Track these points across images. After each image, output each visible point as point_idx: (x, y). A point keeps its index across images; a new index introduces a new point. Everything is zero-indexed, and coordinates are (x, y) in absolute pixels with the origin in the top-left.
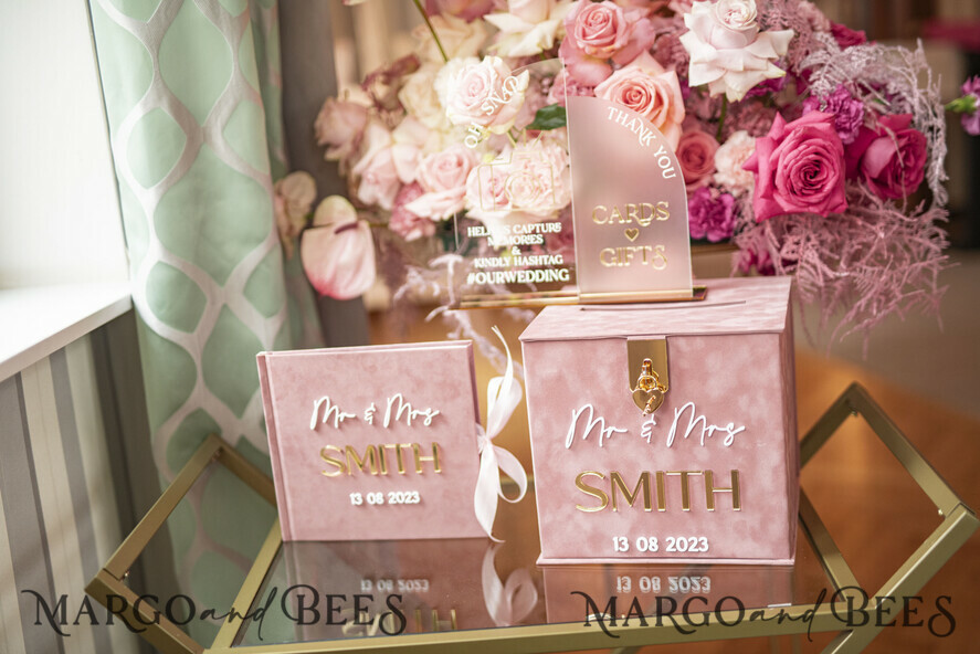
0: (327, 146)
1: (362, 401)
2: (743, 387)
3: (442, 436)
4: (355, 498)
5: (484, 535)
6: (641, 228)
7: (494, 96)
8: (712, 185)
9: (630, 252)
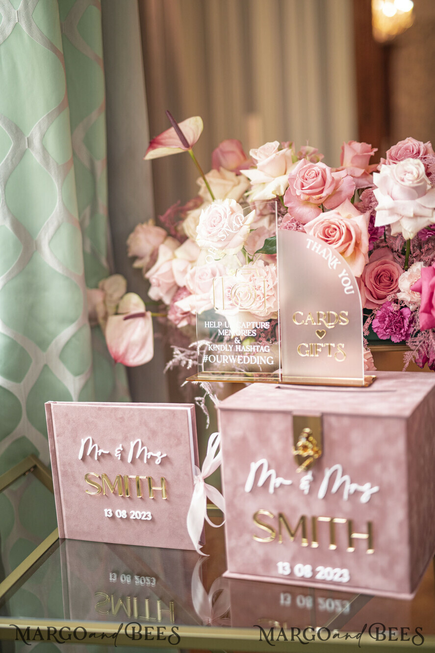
0: (135, 258)
1: (114, 442)
2: (377, 458)
3: (168, 473)
4: (108, 512)
5: (191, 549)
6: (327, 330)
7: (227, 227)
8: (396, 301)
9: (320, 347)
